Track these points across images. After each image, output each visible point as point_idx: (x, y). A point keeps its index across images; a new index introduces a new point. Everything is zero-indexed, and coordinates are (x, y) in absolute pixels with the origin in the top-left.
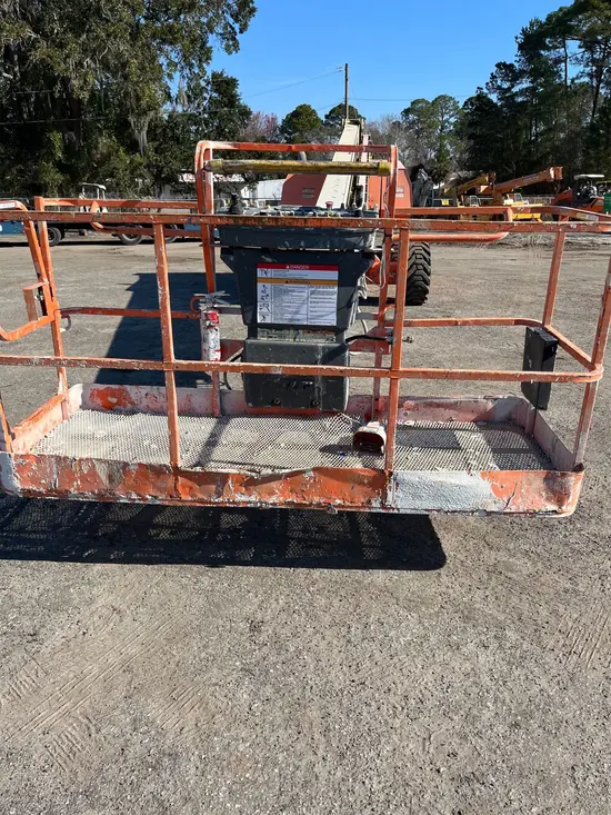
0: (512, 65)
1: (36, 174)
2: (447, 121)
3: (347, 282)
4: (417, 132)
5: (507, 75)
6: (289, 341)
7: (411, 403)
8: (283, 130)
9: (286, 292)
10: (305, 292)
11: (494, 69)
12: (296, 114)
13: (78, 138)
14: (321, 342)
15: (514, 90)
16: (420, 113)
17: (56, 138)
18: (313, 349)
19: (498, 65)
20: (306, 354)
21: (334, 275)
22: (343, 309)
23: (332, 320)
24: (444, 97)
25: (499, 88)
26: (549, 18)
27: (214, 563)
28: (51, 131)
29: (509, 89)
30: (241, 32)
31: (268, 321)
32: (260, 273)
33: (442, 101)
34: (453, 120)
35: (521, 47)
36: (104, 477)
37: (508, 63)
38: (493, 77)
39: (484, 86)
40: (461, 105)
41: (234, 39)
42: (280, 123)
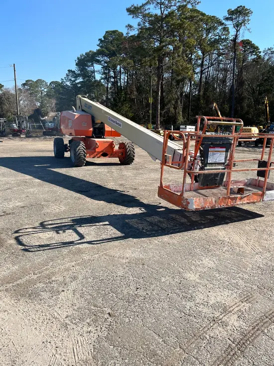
0: (74, 71)
2: (43, 90)
3: (227, 151)
4: (31, 94)
5: (73, 75)
6: (214, 167)
7: (233, 182)
9: (215, 154)
10: (219, 153)
11: (67, 72)
14: (221, 167)
15: (77, 81)
16: (31, 85)
19: (69, 71)
21: (224, 149)
22: (226, 158)
23: (223, 161)
24: (41, 80)
25: (70, 80)
26: (86, 54)
27: (227, 223)
29: (74, 81)
31: (210, 162)
32: (210, 150)
33: (39, 82)
34: (45, 90)
35: (77, 64)
36: (214, 202)
37: (73, 70)
38: (67, 75)
39: (64, 78)
40: (48, 84)
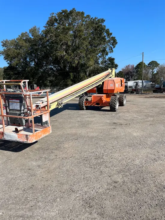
1: (66, 82)
3: (21, 102)
6: (14, 112)
8: (136, 68)
9: (13, 104)
10: (15, 104)
12: (139, 64)
13: (76, 74)
14: (18, 113)
17: (71, 74)
18: (17, 113)
20: (16, 114)
21: (19, 101)
22: (21, 107)
23: (19, 109)
28: (70, 73)
30: (114, 48)
31: (11, 109)
32: (10, 101)
41: (112, 50)
42: (135, 67)
